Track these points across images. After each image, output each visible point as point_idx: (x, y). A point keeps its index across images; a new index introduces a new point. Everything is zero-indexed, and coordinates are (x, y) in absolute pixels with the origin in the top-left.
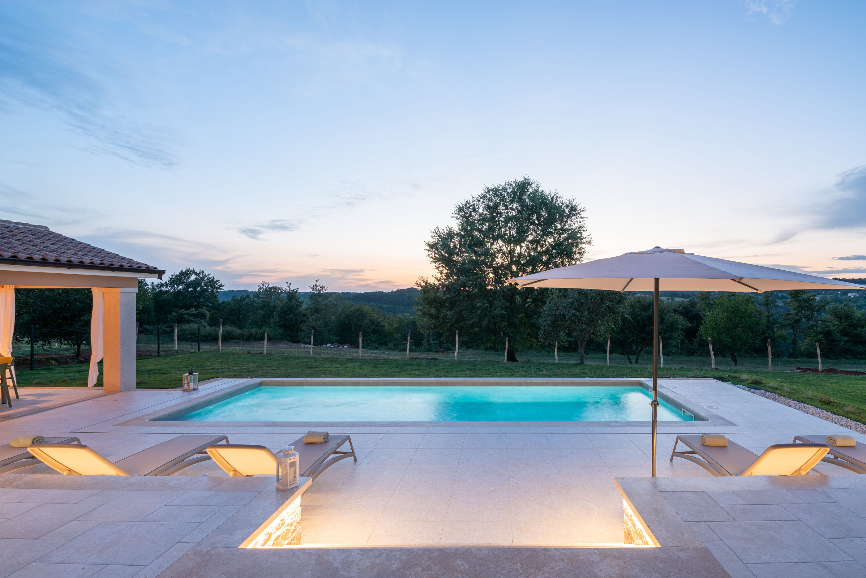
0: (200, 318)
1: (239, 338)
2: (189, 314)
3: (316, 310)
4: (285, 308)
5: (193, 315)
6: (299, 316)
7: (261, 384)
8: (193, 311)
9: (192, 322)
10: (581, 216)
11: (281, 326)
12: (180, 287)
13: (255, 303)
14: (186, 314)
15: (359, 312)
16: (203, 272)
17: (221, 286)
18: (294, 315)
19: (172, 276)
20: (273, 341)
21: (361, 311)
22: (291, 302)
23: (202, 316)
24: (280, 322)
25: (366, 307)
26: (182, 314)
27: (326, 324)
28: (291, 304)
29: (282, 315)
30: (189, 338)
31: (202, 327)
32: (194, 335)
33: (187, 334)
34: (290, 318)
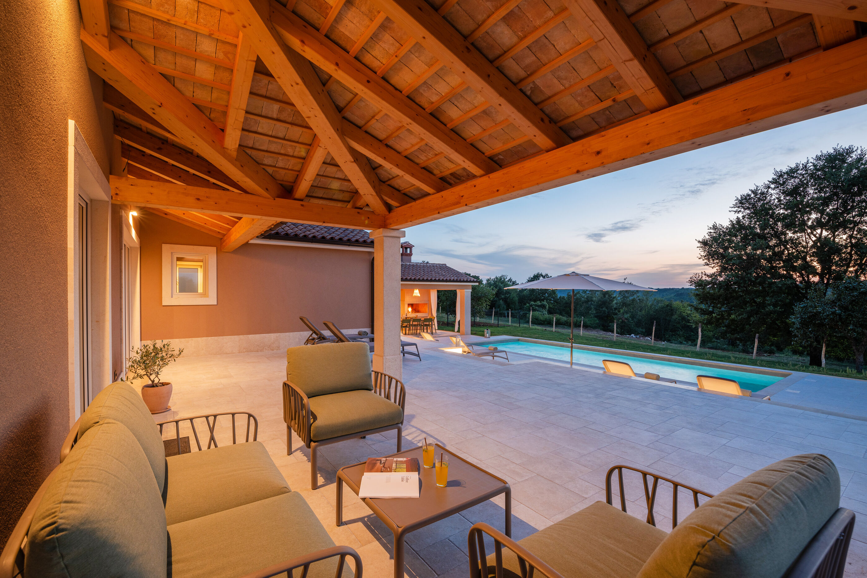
0: (543, 308)
1: (564, 324)
2: (536, 305)
3: (624, 304)
4: (600, 302)
6: (612, 309)
7: (519, 340)
8: (538, 303)
9: (538, 311)
11: (596, 317)
13: (583, 298)
14: (534, 305)
15: (669, 308)
16: (547, 275)
18: (607, 308)
20: (589, 328)
21: (671, 307)
22: (605, 297)
23: (543, 307)
24: (596, 313)
25: (676, 303)
27: (633, 317)
28: (605, 299)
29: (598, 308)
30: (536, 321)
31: (544, 315)
32: (541, 320)
33: (537, 319)
34: (605, 311)
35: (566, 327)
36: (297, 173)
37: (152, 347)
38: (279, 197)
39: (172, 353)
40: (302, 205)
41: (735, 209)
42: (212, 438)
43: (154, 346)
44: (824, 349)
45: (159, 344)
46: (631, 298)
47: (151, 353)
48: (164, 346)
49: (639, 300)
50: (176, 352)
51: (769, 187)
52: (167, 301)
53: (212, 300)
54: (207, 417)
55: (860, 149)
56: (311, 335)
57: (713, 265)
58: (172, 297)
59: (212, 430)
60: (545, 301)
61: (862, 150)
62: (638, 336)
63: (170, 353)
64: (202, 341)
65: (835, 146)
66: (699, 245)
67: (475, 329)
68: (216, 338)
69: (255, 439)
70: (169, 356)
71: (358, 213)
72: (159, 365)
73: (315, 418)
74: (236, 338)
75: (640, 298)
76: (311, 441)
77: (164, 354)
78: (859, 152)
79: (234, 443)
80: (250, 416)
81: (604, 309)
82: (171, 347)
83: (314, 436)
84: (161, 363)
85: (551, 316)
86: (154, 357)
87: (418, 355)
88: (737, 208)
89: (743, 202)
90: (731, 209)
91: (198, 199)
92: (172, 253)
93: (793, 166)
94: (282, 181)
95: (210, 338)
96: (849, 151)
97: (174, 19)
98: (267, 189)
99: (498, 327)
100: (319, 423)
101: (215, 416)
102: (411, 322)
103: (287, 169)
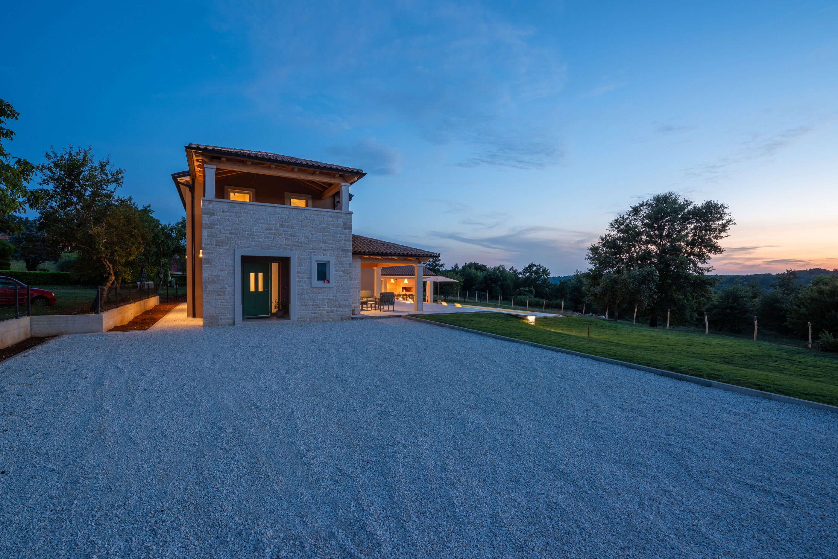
12: (528, 274)
16: (540, 265)
17: (549, 274)
19: (524, 268)
51: (629, 215)
60: (533, 287)
61: (676, 195)
93: (641, 203)
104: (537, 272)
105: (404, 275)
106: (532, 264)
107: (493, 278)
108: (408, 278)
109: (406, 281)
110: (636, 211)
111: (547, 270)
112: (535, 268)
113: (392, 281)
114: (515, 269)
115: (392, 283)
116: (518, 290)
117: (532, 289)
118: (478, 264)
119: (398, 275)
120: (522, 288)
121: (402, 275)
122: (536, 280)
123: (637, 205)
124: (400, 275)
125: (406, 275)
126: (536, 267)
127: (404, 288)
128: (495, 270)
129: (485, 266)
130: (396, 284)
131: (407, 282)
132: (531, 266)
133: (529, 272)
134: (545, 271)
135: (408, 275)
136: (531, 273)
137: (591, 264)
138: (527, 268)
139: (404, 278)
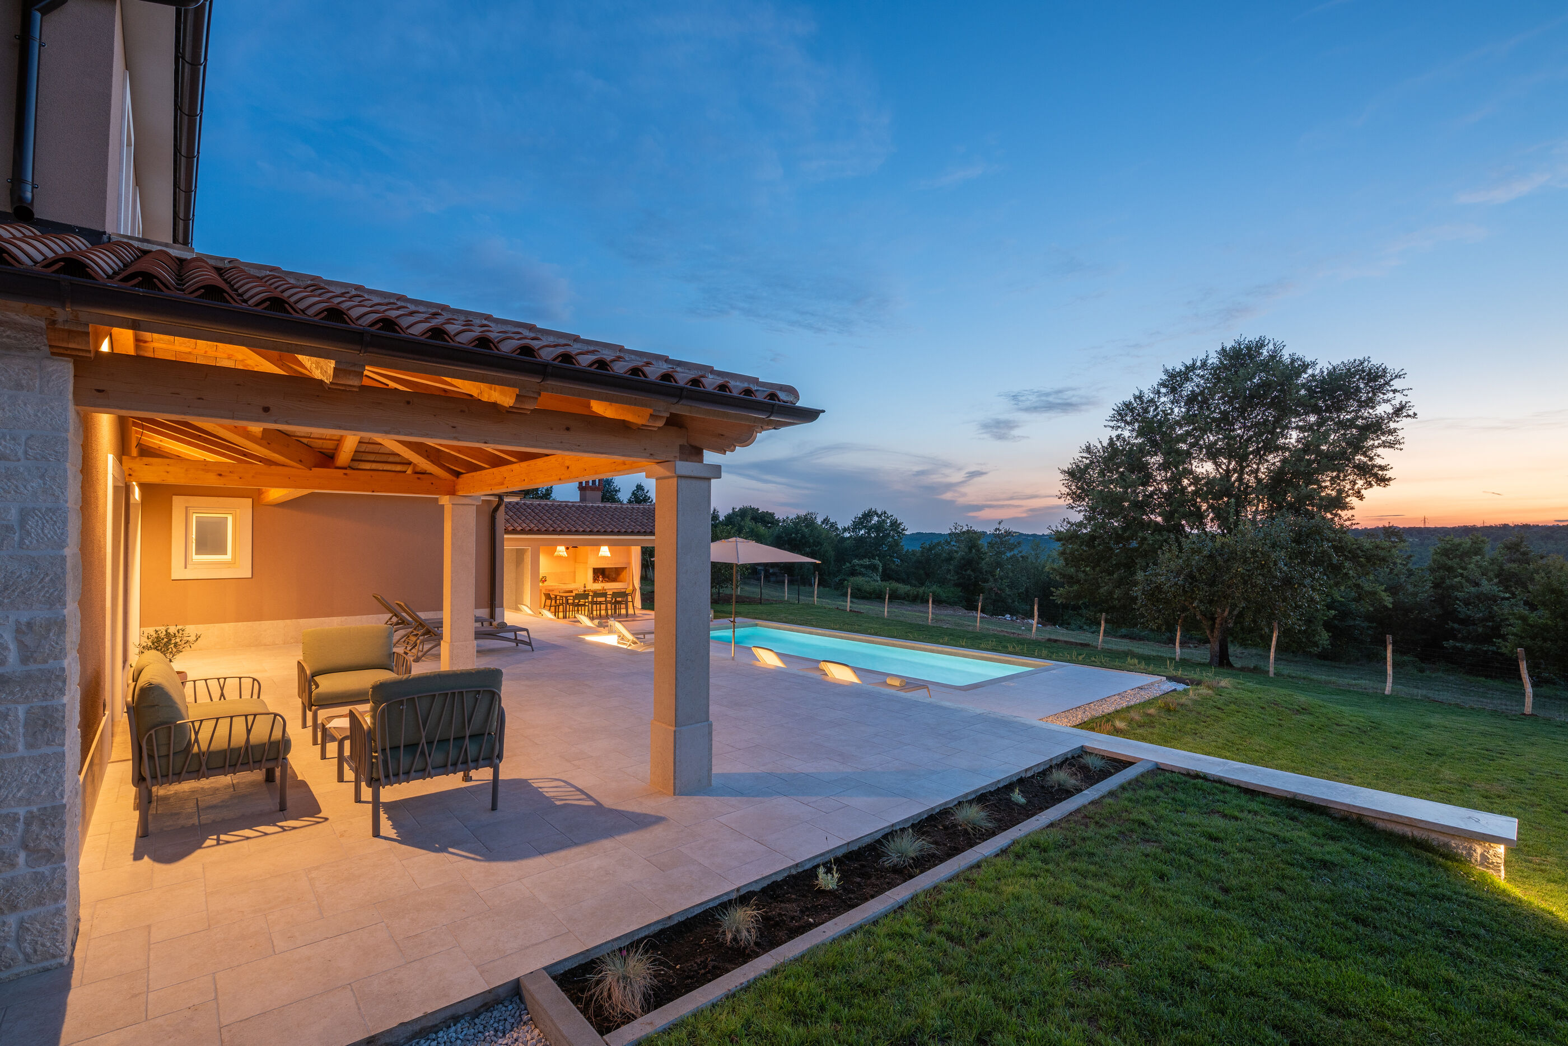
0: (872, 571)
1: (904, 599)
2: (862, 565)
3: (999, 564)
4: (962, 562)
5: (866, 567)
8: (866, 561)
9: (863, 575)
10: (1393, 388)
11: (956, 585)
12: (862, 532)
14: (858, 565)
16: (885, 513)
17: (903, 530)
18: (973, 570)
19: (855, 518)
20: (944, 604)
24: (957, 580)
26: (854, 566)
27: (1011, 586)
30: (860, 595)
31: (874, 582)
32: (865, 591)
33: (859, 590)
34: (970, 575)
35: (906, 603)
36: (337, 442)
37: (164, 633)
38: (316, 466)
39: (188, 638)
40: (345, 474)
41: (1112, 424)
42: (222, 695)
43: (166, 631)
44: (1179, 634)
45: (172, 630)
46: (1009, 554)
47: (163, 639)
48: (178, 632)
49: (1022, 557)
50: (193, 638)
51: (1159, 392)
52: (178, 572)
53: (245, 571)
54: (218, 679)
55: (1272, 342)
56: (391, 619)
57: (1079, 508)
58: (186, 568)
59: (222, 689)
60: (877, 558)
61: (1275, 344)
62: (1015, 618)
63: (185, 638)
64: (229, 628)
65: (1237, 338)
66: (1062, 477)
67: (719, 607)
68: (250, 623)
69: (259, 697)
70: (183, 642)
71: (419, 478)
72: (171, 652)
73: (317, 686)
74: (280, 623)
75: (1024, 554)
76: (313, 705)
77: (178, 640)
78: (1271, 346)
79: (241, 697)
80: (254, 680)
81: (969, 572)
82: (186, 633)
83: (315, 701)
84: (175, 650)
85: (884, 583)
86: (167, 642)
87: (530, 644)
88: (1115, 422)
89: (1125, 413)
90: (1107, 423)
91: (220, 475)
92: (187, 507)
93: (1189, 363)
94: (321, 448)
95: (240, 624)
96: (1261, 344)
97: (195, 351)
98: (301, 461)
99: (761, 603)
100: (320, 690)
101: (225, 679)
102: (590, 597)
103: (325, 439)
104: (879, 527)
105: (598, 533)
106: (869, 512)
107: (795, 539)
108: (610, 544)
109: (605, 551)
110: (1174, 381)
111: (900, 524)
112: (876, 519)
113: (561, 550)
114: (831, 521)
115: (560, 557)
116: (848, 564)
117: (877, 561)
118: (758, 509)
119: (577, 532)
120: (856, 561)
121: (591, 533)
122: (879, 542)
123: (1179, 367)
124: (584, 533)
125: (605, 533)
126: (879, 516)
127: (601, 573)
128: (798, 523)
129: (772, 515)
130: (574, 559)
131: (608, 554)
132: (868, 515)
133: (865, 527)
134: (895, 525)
135: (612, 533)
136: (869, 530)
137: (1072, 508)
138: (860, 519)
139: (598, 544)
